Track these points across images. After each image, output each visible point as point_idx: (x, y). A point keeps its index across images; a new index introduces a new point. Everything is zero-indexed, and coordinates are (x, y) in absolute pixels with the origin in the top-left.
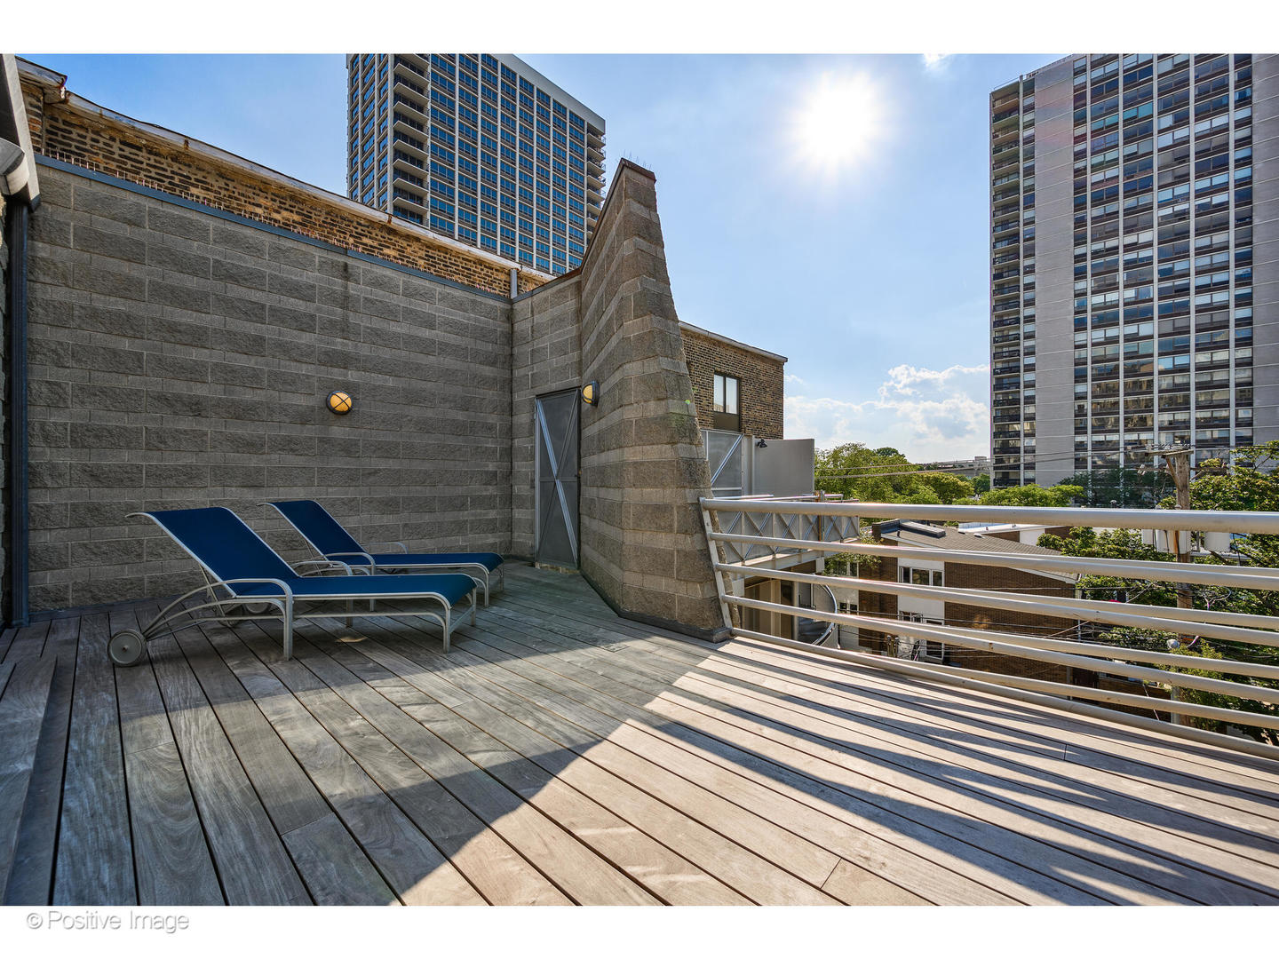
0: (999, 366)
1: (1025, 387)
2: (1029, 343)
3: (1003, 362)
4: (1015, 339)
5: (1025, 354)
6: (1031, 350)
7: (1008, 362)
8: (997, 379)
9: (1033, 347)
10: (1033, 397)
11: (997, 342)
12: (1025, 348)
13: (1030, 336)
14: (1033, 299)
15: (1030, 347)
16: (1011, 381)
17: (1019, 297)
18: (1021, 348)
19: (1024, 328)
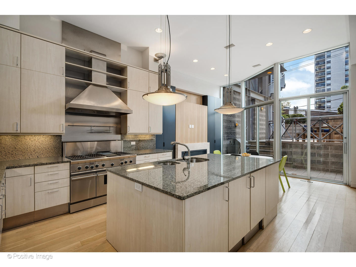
0: (318, 79)
1: (327, 85)
2: (329, 70)
3: (319, 78)
4: (323, 69)
5: (327, 74)
6: (329, 73)
7: (321, 77)
8: (317, 83)
9: (330, 71)
10: (330, 89)
11: (317, 71)
12: (327, 72)
13: (329, 68)
14: (330, 61)
15: (329, 71)
16: (322, 84)
17: (325, 60)
18: (326, 72)
19: (327, 65)
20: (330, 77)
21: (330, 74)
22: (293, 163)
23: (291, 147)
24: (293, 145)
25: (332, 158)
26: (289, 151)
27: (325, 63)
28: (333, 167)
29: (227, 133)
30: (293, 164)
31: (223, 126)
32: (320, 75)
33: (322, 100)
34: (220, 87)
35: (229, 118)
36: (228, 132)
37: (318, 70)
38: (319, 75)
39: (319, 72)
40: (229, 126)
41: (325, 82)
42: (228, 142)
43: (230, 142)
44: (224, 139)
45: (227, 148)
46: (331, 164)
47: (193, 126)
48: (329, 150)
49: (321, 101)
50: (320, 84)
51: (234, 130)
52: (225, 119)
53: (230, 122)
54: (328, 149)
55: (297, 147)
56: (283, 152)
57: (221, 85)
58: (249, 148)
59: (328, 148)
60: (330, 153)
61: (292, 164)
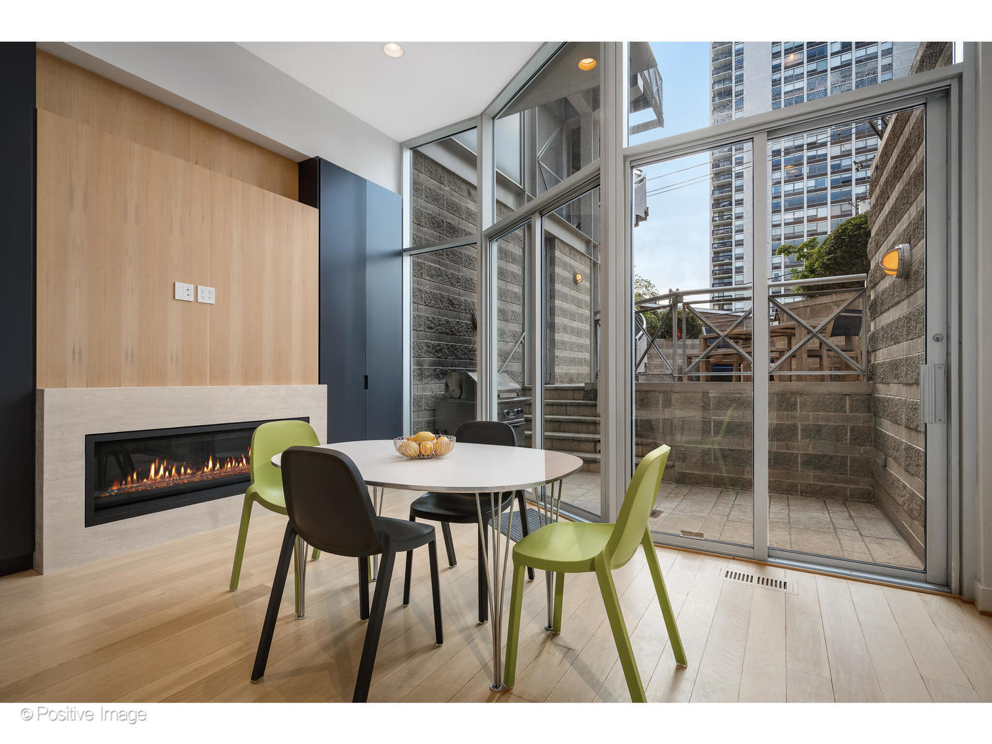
0: (716, 241)
1: (736, 259)
2: (739, 222)
3: (719, 239)
4: (728, 218)
5: (736, 232)
6: (741, 228)
7: (723, 239)
8: (714, 253)
9: (742, 226)
10: (742, 267)
13: (739, 217)
14: (742, 200)
15: (740, 226)
16: (725, 254)
17: (731, 197)
18: (733, 227)
19: (736, 210)
20: (743, 240)
21: (742, 231)
22: (677, 464)
23: (668, 404)
24: (676, 395)
25: (808, 440)
26: (663, 419)
27: (731, 204)
28: (811, 475)
29: (437, 350)
30: (676, 468)
31: (416, 318)
32: (722, 233)
33: (726, 294)
34: (402, 146)
35: (448, 291)
36: (439, 345)
37: (717, 219)
38: (720, 232)
39: (719, 226)
40: (448, 322)
41: (731, 251)
42: (435, 388)
43: (447, 386)
44: (419, 375)
45: (434, 411)
46: (803, 464)
47: (208, 295)
48: (798, 413)
49: (724, 296)
50: (721, 255)
51: (466, 341)
52: (427, 289)
53: (453, 304)
54: (793, 407)
55: (691, 403)
56: (641, 420)
57: (402, 138)
58: (522, 411)
59: (795, 404)
60: (800, 421)
61: (672, 470)
